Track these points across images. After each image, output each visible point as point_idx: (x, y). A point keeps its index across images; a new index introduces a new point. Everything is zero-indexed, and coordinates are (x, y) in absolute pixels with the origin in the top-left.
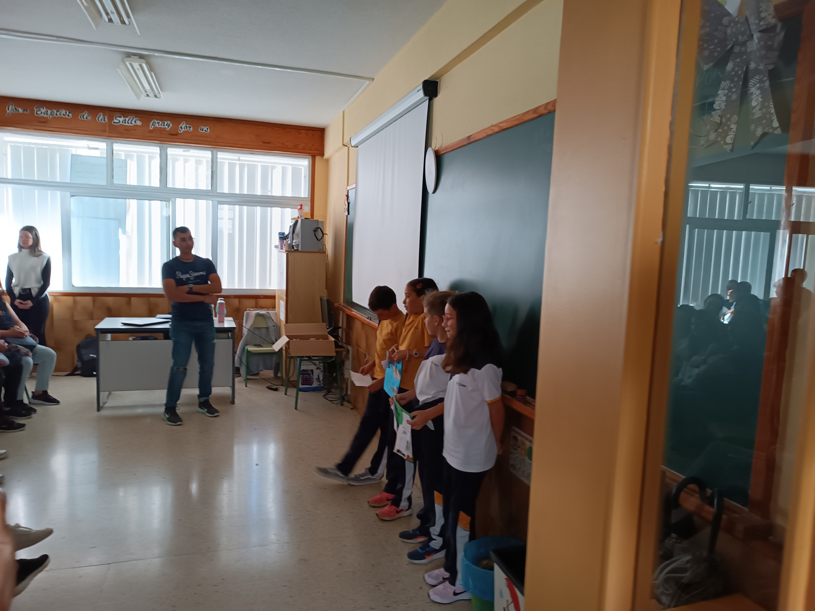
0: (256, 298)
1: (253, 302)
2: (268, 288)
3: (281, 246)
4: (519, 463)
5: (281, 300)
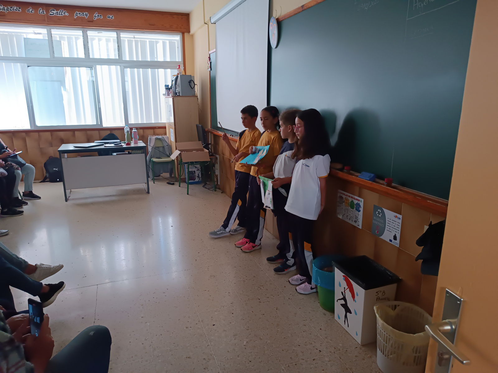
0: (153, 129)
1: (151, 131)
2: (160, 122)
3: (168, 94)
4: (344, 211)
5: (170, 129)
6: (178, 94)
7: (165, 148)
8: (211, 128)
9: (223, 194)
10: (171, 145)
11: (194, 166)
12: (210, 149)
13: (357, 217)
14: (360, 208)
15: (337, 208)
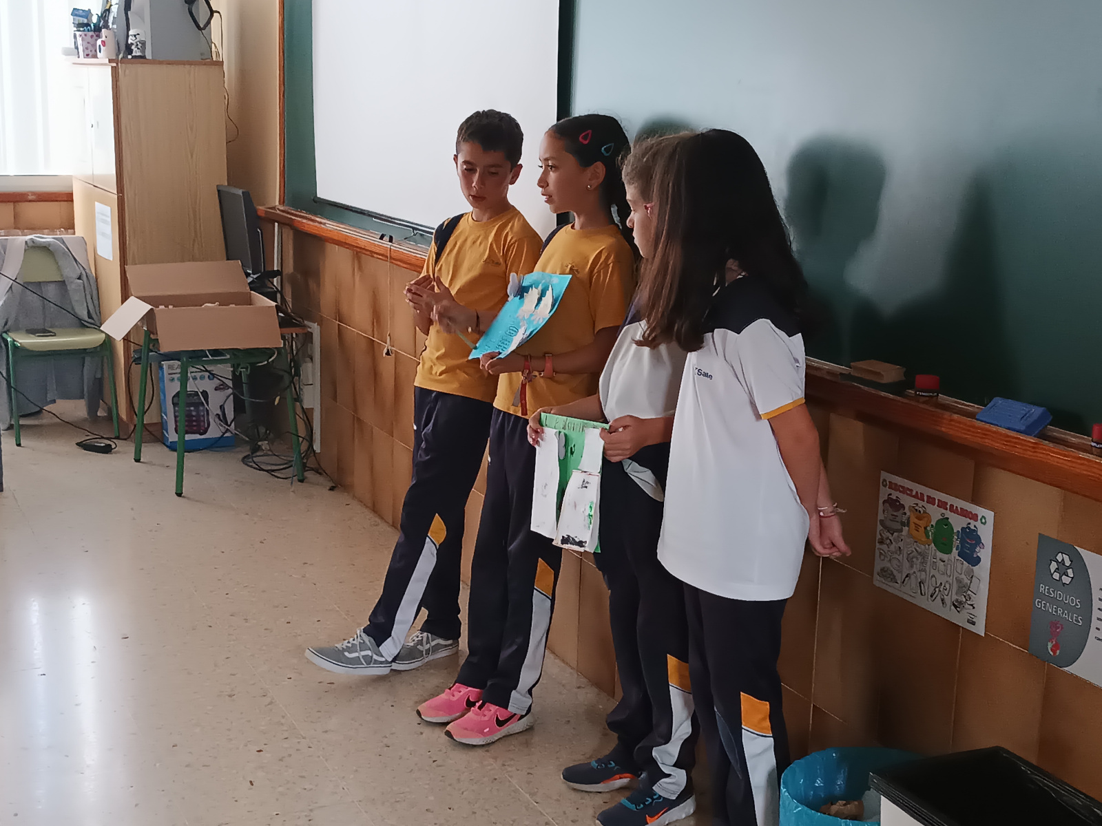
0: (14, 202)
2: (42, 171)
3: (87, 49)
4: (906, 564)
5: (96, 203)
6: (136, 52)
7: (71, 287)
8: (282, 202)
9: (339, 497)
10: (96, 274)
11: (207, 371)
12: (279, 296)
13: (964, 588)
14: (977, 550)
15: (877, 551)
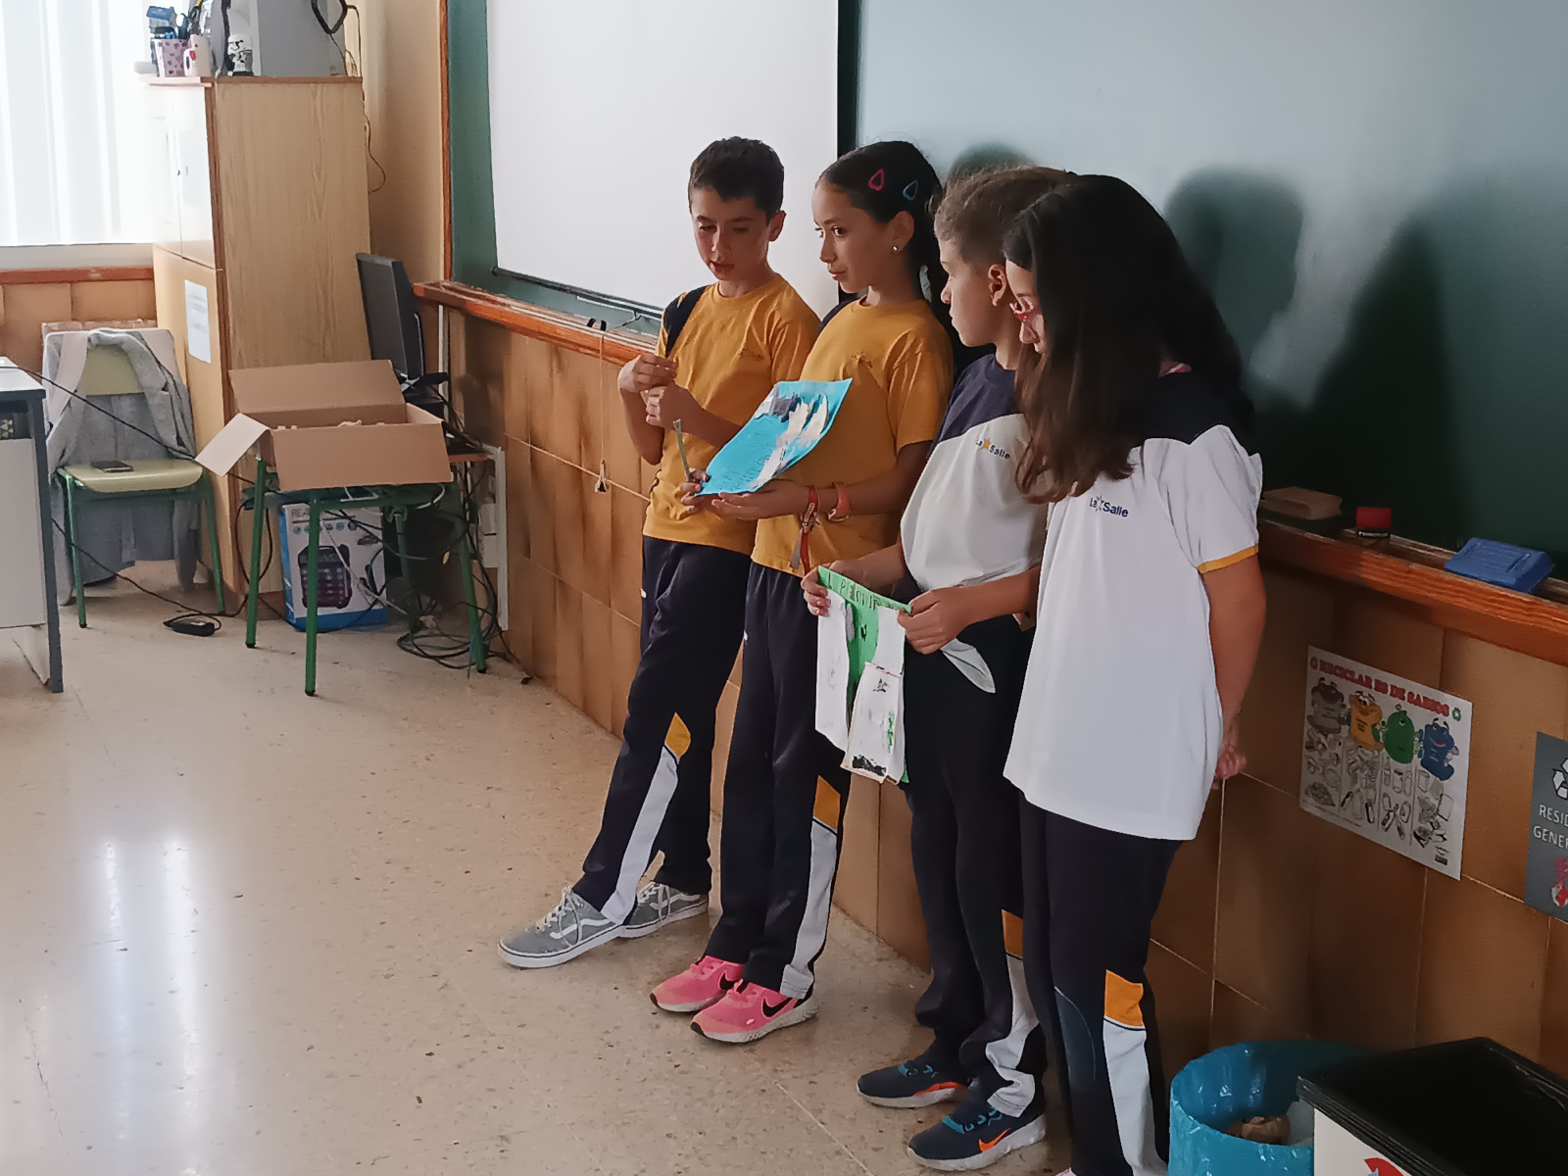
0: (69, 282)
1: (60, 294)
2: (109, 238)
3: (170, 63)
4: (1346, 778)
5: (186, 281)
6: (239, 67)
7: (152, 402)
8: (448, 275)
9: (536, 693)
10: (187, 383)
11: (345, 517)
12: (446, 409)
13: (1430, 813)
14: (1449, 755)
15: (1305, 761)
